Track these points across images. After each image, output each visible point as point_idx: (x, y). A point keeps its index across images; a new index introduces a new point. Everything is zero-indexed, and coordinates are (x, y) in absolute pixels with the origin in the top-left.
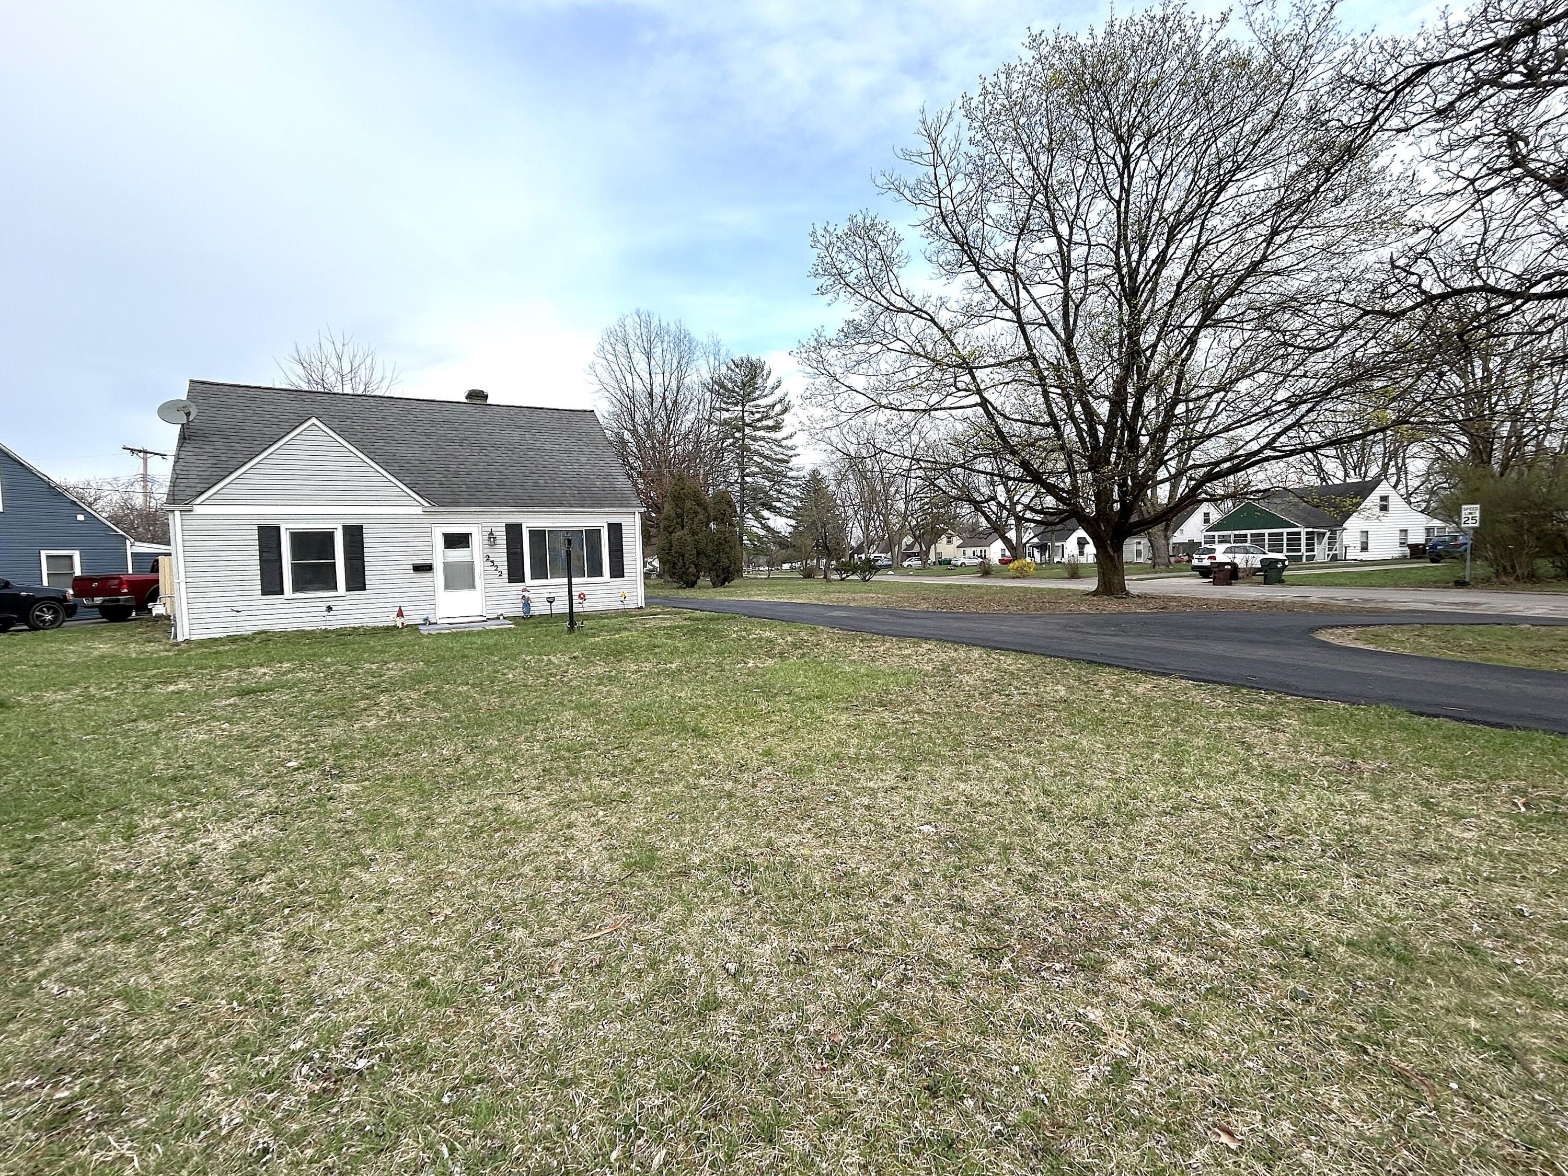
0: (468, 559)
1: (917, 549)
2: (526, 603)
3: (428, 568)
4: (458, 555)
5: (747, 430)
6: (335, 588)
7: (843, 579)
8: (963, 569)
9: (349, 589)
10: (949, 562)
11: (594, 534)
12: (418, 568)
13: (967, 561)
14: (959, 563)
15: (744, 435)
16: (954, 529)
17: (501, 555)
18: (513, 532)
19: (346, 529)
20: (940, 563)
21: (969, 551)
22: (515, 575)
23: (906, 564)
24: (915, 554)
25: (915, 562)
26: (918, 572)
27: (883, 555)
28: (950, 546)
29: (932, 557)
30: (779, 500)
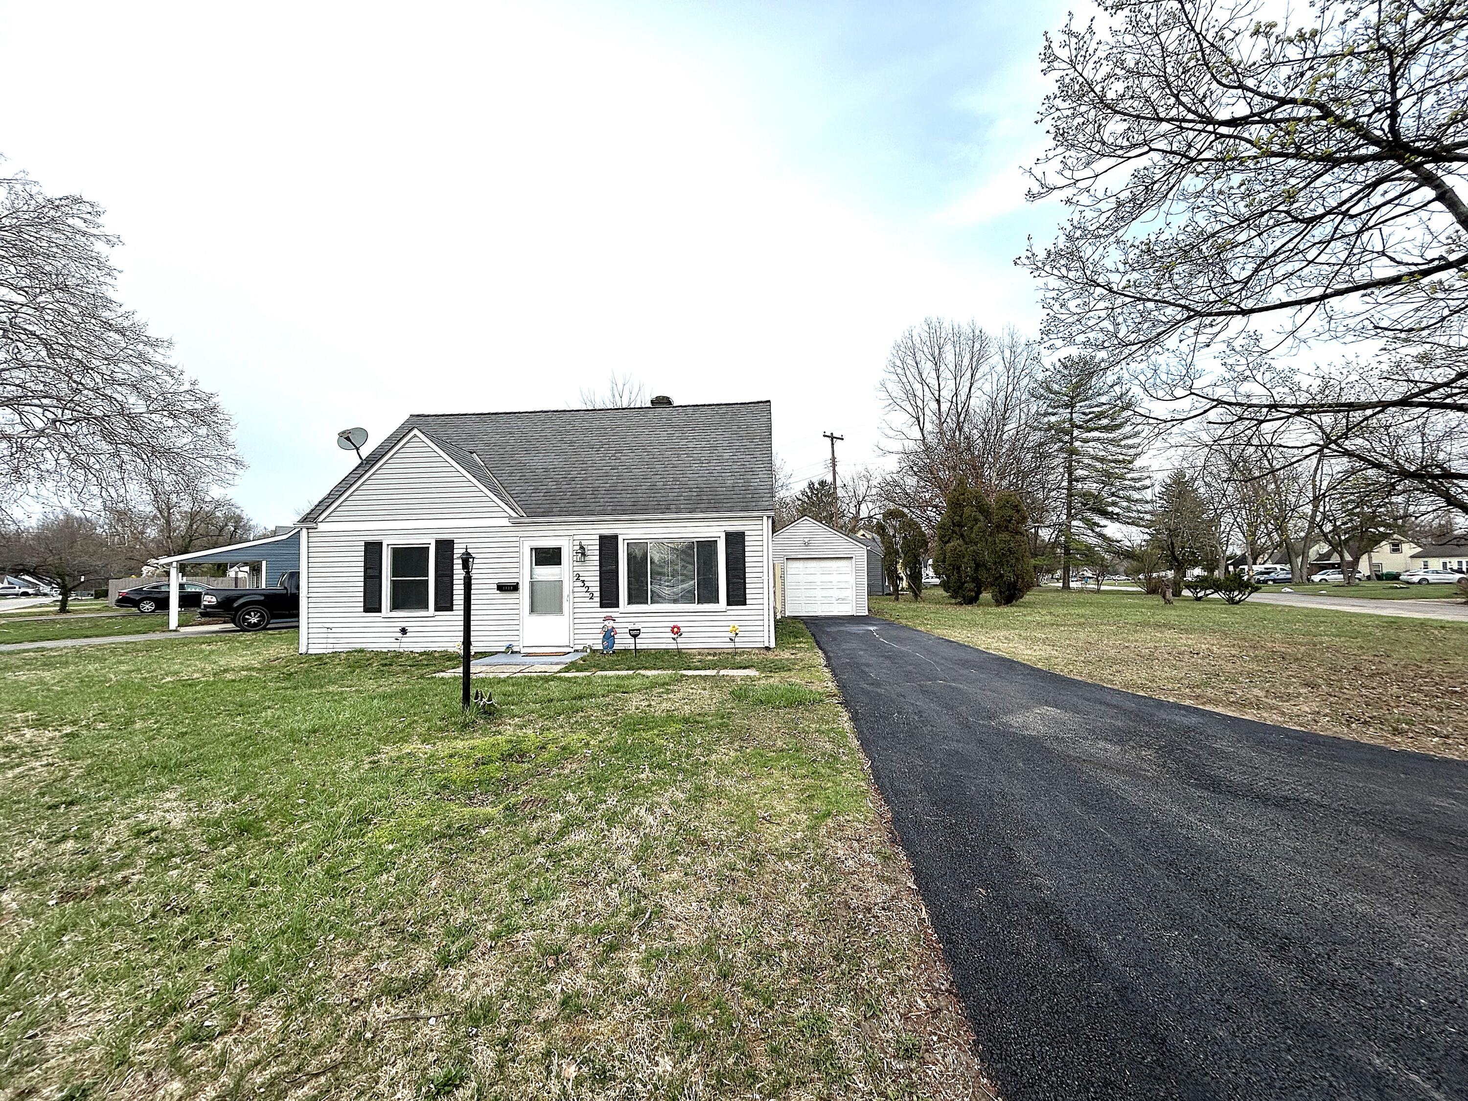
0: (557, 578)
1: (1335, 559)
2: (609, 636)
3: (515, 588)
4: (546, 573)
5: (1076, 433)
6: (426, 607)
7: (1199, 599)
8: (1422, 589)
9: (437, 609)
10: (1395, 577)
11: (707, 548)
12: (501, 588)
13: (1431, 577)
14: (1416, 579)
15: (1072, 438)
16: (1404, 534)
17: (592, 574)
18: (608, 544)
19: (439, 543)
20: (1379, 578)
21: (1436, 563)
22: (609, 598)
23: (1316, 578)
24: (1332, 566)
25: (1334, 577)
26: (1336, 591)
27: (1278, 567)
28: (1396, 555)
29: (1364, 568)
30: (1114, 504)
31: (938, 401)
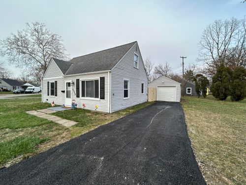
0: (70, 90)
4: (68, 88)
6: (54, 95)
11: (97, 81)
12: (62, 92)
17: (75, 89)
18: (78, 80)
19: (55, 82)
22: (78, 95)
31: (218, 44)
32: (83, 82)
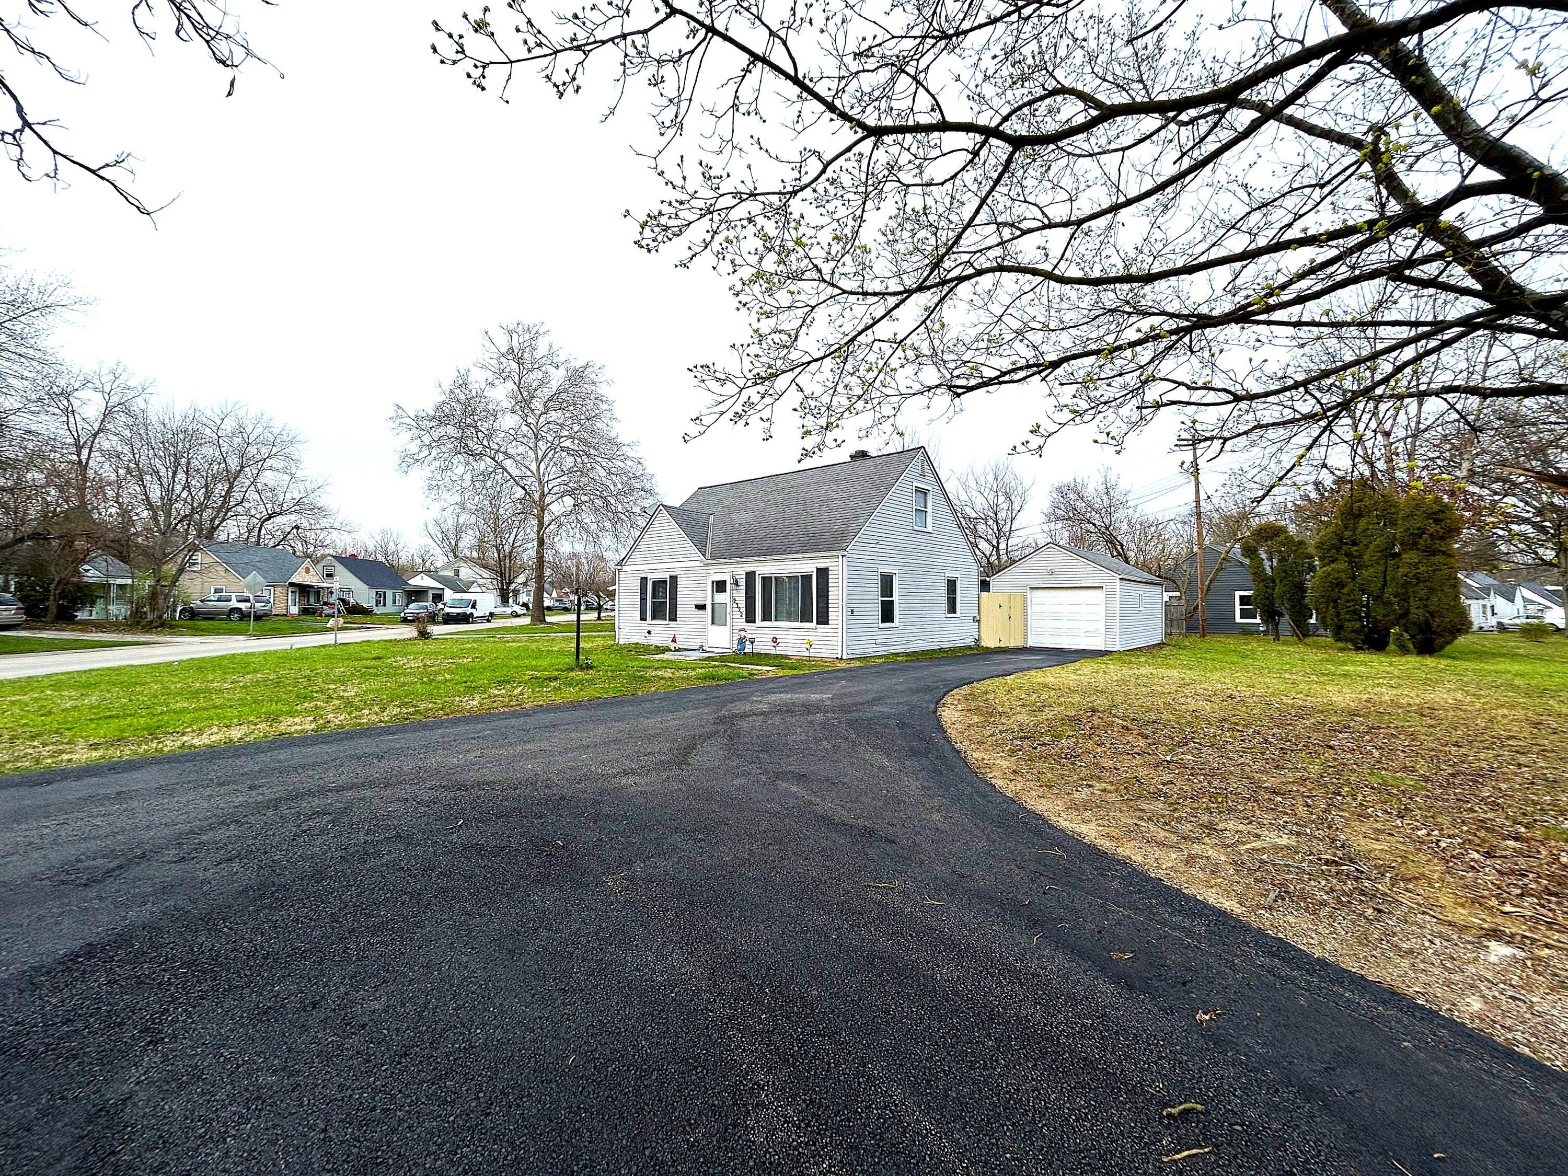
0: (724, 601)
2: (741, 642)
3: (704, 607)
4: (719, 597)
6: (666, 618)
9: (670, 620)
11: (807, 578)
12: (697, 607)
17: (742, 599)
18: (750, 576)
19: (671, 578)
22: (750, 616)
32: (766, 580)
